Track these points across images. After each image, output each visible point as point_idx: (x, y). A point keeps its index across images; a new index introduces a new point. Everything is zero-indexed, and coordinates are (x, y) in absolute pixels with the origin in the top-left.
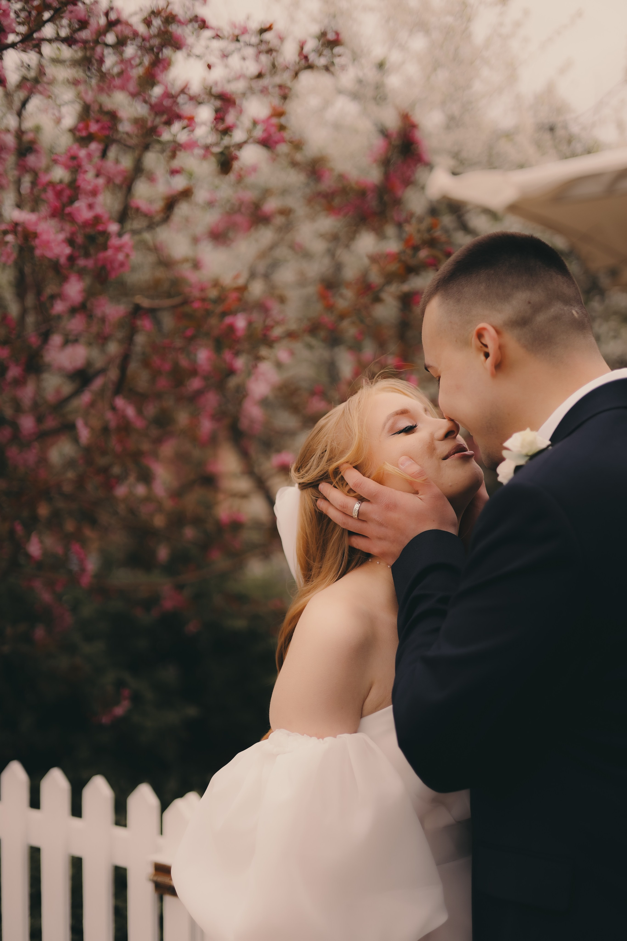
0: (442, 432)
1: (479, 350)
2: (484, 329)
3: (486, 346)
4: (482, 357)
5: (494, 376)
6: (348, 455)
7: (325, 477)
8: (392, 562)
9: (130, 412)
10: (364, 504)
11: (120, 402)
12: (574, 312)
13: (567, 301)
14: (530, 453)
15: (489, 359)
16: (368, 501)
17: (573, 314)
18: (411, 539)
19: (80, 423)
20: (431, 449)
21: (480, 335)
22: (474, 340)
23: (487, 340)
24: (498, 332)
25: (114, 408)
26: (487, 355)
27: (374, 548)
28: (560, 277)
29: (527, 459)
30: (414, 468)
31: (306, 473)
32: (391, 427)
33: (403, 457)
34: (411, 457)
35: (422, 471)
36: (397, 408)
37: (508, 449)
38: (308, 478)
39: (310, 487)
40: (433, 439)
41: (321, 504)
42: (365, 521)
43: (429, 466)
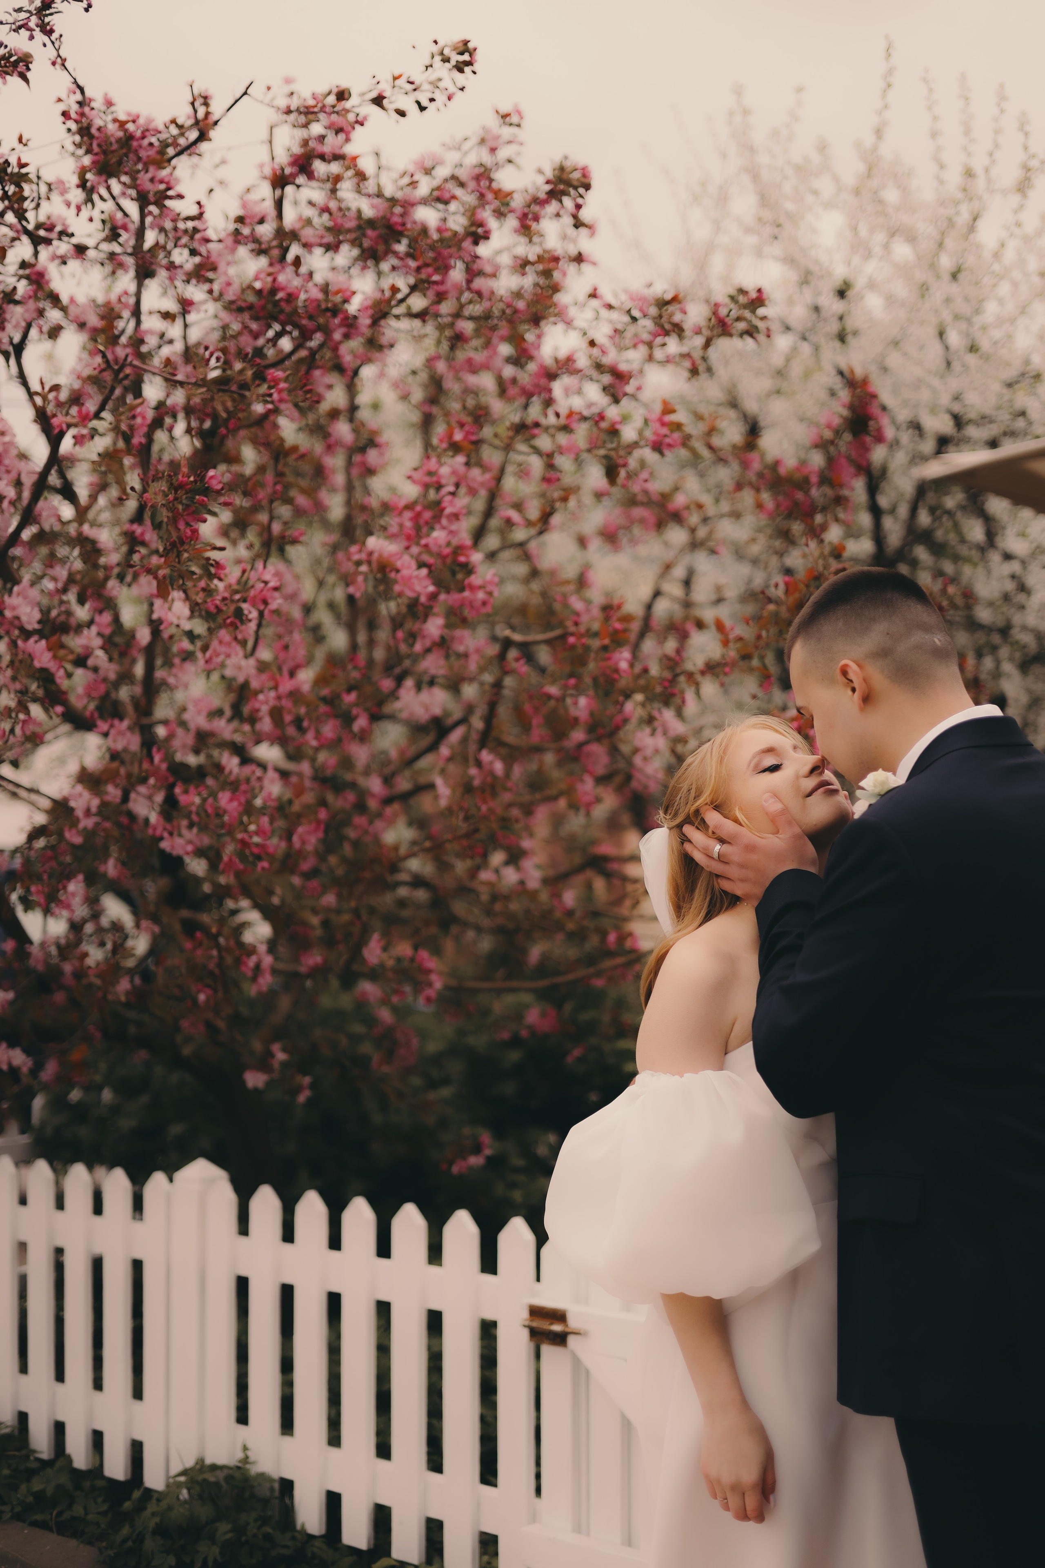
0: (807, 768)
1: (846, 685)
2: (846, 665)
3: (851, 681)
4: (850, 693)
5: (862, 710)
6: (705, 798)
7: (688, 820)
8: (756, 904)
9: (499, 767)
10: (725, 846)
11: (486, 756)
12: (936, 640)
13: (927, 629)
14: (882, 793)
15: (856, 693)
16: (729, 843)
17: (935, 642)
18: (771, 879)
19: (439, 782)
20: (796, 787)
21: (844, 672)
22: (839, 677)
23: (852, 676)
24: (859, 666)
25: (479, 764)
26: (854, 690)
27: (738, 890)
28: (919, 607)
29: (878, 798)
30: (777, 807)
31: (676, 815)
32: (756, 766)
33: (767, 795)
34: (776, 795)
35: (785, 811)
36: (764, 746)
37: (863, 789)
38: (678, 820)
39: (675, 830)
40: (797, 777)
41: (687, 846)
42: (726, 863)
43: (794, 804)
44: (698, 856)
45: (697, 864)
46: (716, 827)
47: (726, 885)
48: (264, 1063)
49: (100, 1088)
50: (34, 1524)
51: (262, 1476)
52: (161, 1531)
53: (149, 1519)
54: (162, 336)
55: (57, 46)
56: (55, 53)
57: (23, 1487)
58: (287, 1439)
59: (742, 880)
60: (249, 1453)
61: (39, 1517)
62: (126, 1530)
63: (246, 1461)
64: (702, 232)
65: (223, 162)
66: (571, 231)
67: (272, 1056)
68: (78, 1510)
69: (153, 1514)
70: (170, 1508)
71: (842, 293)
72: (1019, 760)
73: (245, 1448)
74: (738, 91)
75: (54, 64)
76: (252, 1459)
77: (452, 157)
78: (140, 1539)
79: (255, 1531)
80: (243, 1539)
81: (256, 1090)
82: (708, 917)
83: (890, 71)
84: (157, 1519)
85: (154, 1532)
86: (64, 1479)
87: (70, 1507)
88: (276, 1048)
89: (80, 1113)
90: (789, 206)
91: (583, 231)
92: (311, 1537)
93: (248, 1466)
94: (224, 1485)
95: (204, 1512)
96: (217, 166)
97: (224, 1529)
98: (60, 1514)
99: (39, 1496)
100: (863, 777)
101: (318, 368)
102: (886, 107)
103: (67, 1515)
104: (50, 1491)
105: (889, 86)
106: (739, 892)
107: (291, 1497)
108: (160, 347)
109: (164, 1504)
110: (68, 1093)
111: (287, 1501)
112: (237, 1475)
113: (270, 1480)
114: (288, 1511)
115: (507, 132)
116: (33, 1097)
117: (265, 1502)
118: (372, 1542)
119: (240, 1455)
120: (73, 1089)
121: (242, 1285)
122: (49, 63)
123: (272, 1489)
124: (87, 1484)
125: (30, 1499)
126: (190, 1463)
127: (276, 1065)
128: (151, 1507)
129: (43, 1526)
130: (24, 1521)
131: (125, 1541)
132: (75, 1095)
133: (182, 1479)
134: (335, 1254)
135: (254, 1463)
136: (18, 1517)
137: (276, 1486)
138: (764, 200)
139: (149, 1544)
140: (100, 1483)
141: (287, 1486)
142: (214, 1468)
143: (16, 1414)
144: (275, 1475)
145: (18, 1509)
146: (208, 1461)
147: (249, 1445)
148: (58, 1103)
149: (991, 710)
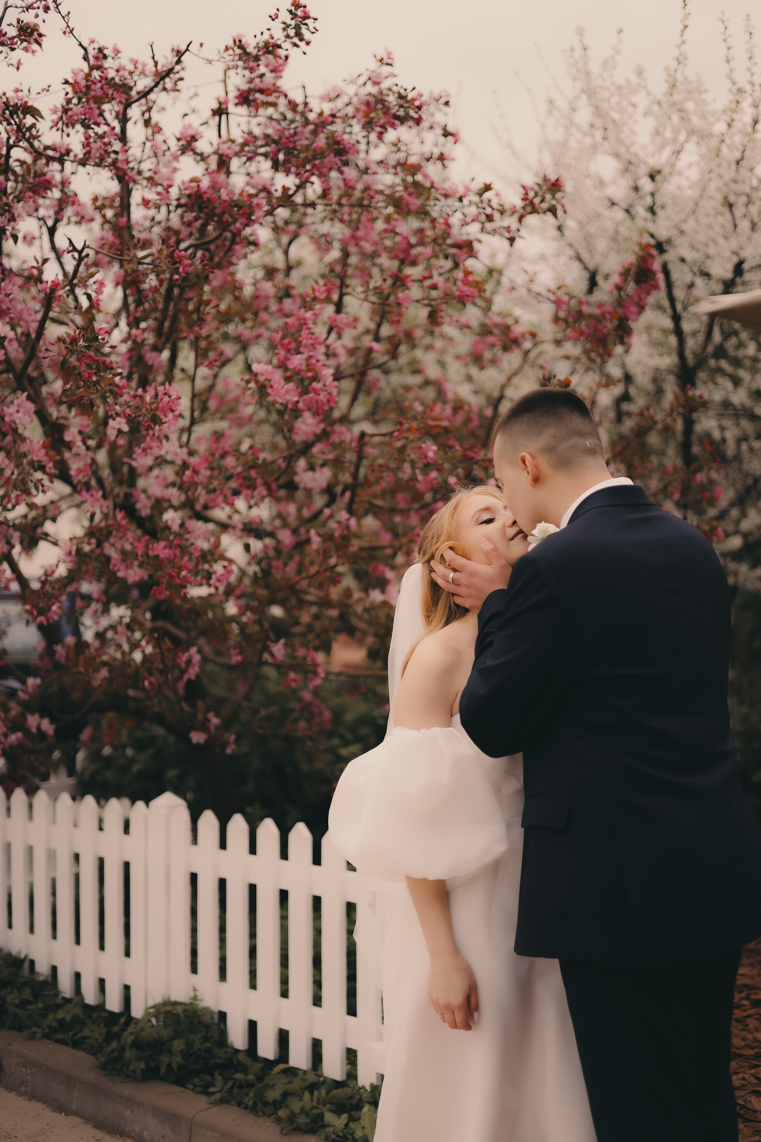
0: (510, 521)
1: (524, 469)
2: (525, 456)
3: (527, 467)
4: (526, 474)
5: (533, 486)
7: (432, 557)
8: (478, 613)
10: (457, 573)
13: (584, 435)
14: (545, 537)
15: (530, 475)
16: (460, 571)
17: (586, 444)
18: (487, 596)
20: (503, 533)
21: (523, 460)
22: (520, 463)
23: (527, 463)
24: (533, 457)
26: (528, 472)
29: (541, 541)
30: (490, 546)
31: (424, 554)
32: (477, 519)
33: (483, 539)
34: (489, 539)
35: (495, 549)
36: (483, 506)
37: (533, 535)
38: (426, 558)
39: (426, 564)
40: (504, 527)
41: (433, 575)
42: (458, 585)
43: (501, 545)
44: (440, 582)
45: (440, 587)
46: (450, 561)
47: (458, 601)
48: (204, 727)
49: (124, 747)
50: (58, 1041)
51: (207, 1010)
52: (137, 1045)
53: (128, 1037)
54: (153, 219)
55: (66, 19)
56: (65, 25)
57: (51, 1017)
58: (223, 984)
59: (469, 597)
60: (198, 993)
61: (60, 1036)
62: (114, 1045)
63: (195, 998)
64: (556, 135)
65: (196, 95)
66: (442, 139)
67: (209, 721)
68: (86, 1032)
69: (131, 1033)
70: (142, 1029)
71: (652, 177)
72: (641, 515)
73: (195, 990)
74: (580, 32)
75: (65, 33)
76: (199, 997)
77: (351, 90)
78: (122, 1050)
79: (199, 1046)
80: (191, 1051)
81: (198, 745)
82: (447, 622)
83: (687, 16)
84: (133, 1037)
85: (132, 1046)
86: (78, 1011)
87: (81, 1030)
88: (211, 715)
89: (108, 762)
90: (616, 116)
91: (450, 138)
92: (237, 1051)
93: (197, 1002)
94: (182, 1016)
95: (166, 1033)
96: (192, 98)
97: (178, 1045)
98: (75, 1034)
99: (61, 1023)
100: (534, 527)
101: (237, 244)
102: (683, 42)
103: (79, 1035)
104: (68, 1018)
105: (686, 27)
106: (467, 605)
107: (225, 1023)
108: (152, 227)
109: (138, 1027)
110: (102, 749)
111: (222, 1026)
112: (189, 1008)
113: (211, 1012)
114: (223, 1033)
115: (385, 70)
116: (77, 751)
117: (208, 1027)
118: (277, 1054)
119: (192, 994)
120: (105, 746)
121: (194, 878)
122: (62, 32)
123: (212, 1018)
124: (95, 1015)
125: (55, 1024)
126: (159, 1000)
127: (212, 728)
128: (131, 1029)
129: (62, 1042)
130: (50, 1039)
131: (113, 1051)
132: (107, 750)
133: (152, 1010)
134: (252, 857)
135: (201, 1000)
136: (46, 1036)
137: (216, 1017)
138: (598, 111)
139: (129, 1054)
140: (104, 1014)
141: (223, 1016)
142: (176, 1003)
143: (50, 968)
144: (215, 1008)
145: (47, 1031)
146: (173, 998)
147: (197, 987)
148: (95, 756)
149: (627, 481)
